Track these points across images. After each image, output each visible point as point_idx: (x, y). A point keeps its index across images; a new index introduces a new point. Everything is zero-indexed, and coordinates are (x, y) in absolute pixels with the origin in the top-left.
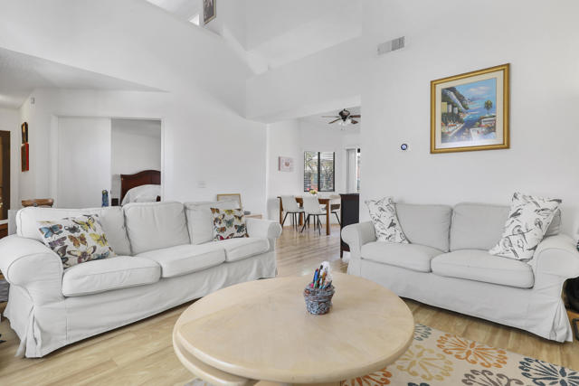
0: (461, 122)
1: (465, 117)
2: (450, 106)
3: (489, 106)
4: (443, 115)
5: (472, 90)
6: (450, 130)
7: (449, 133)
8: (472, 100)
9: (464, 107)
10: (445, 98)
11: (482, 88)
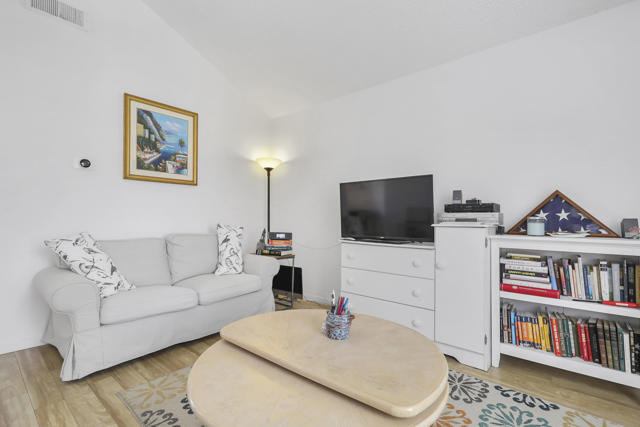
0: (158, 151)
1: (162, 148)
2: (147, 131)
3: (182, 144)
4: (139, 138)
5: (168, 123)
6: (147, 156)
7: (145, 159)
8: (169, 133)
9: (161, 137)
10: (141, 120)
11: (177, 125)
